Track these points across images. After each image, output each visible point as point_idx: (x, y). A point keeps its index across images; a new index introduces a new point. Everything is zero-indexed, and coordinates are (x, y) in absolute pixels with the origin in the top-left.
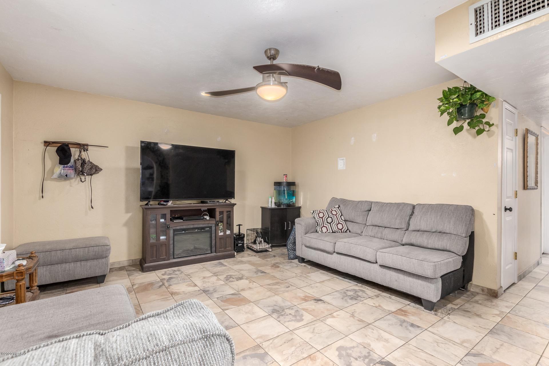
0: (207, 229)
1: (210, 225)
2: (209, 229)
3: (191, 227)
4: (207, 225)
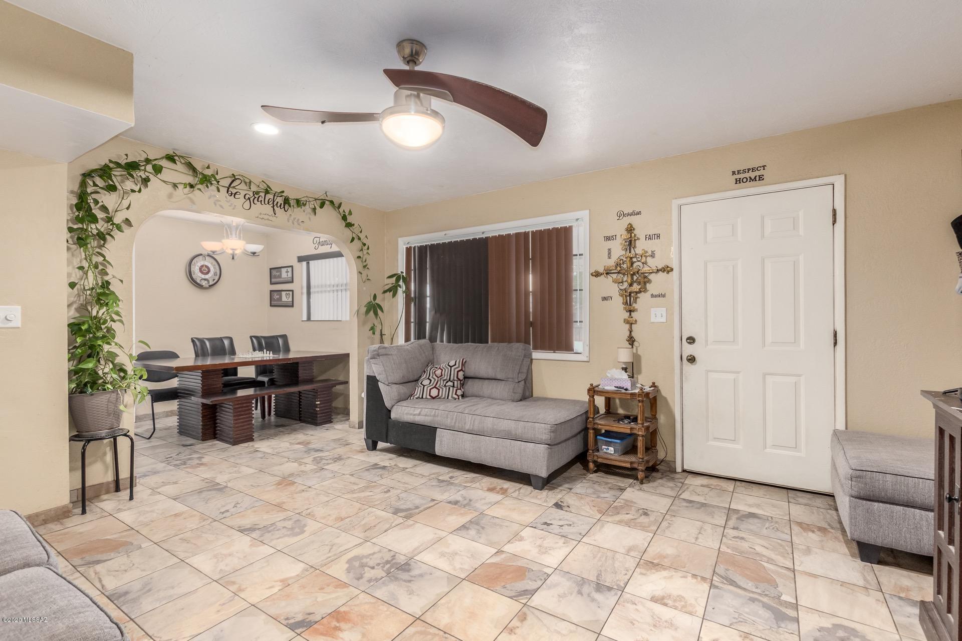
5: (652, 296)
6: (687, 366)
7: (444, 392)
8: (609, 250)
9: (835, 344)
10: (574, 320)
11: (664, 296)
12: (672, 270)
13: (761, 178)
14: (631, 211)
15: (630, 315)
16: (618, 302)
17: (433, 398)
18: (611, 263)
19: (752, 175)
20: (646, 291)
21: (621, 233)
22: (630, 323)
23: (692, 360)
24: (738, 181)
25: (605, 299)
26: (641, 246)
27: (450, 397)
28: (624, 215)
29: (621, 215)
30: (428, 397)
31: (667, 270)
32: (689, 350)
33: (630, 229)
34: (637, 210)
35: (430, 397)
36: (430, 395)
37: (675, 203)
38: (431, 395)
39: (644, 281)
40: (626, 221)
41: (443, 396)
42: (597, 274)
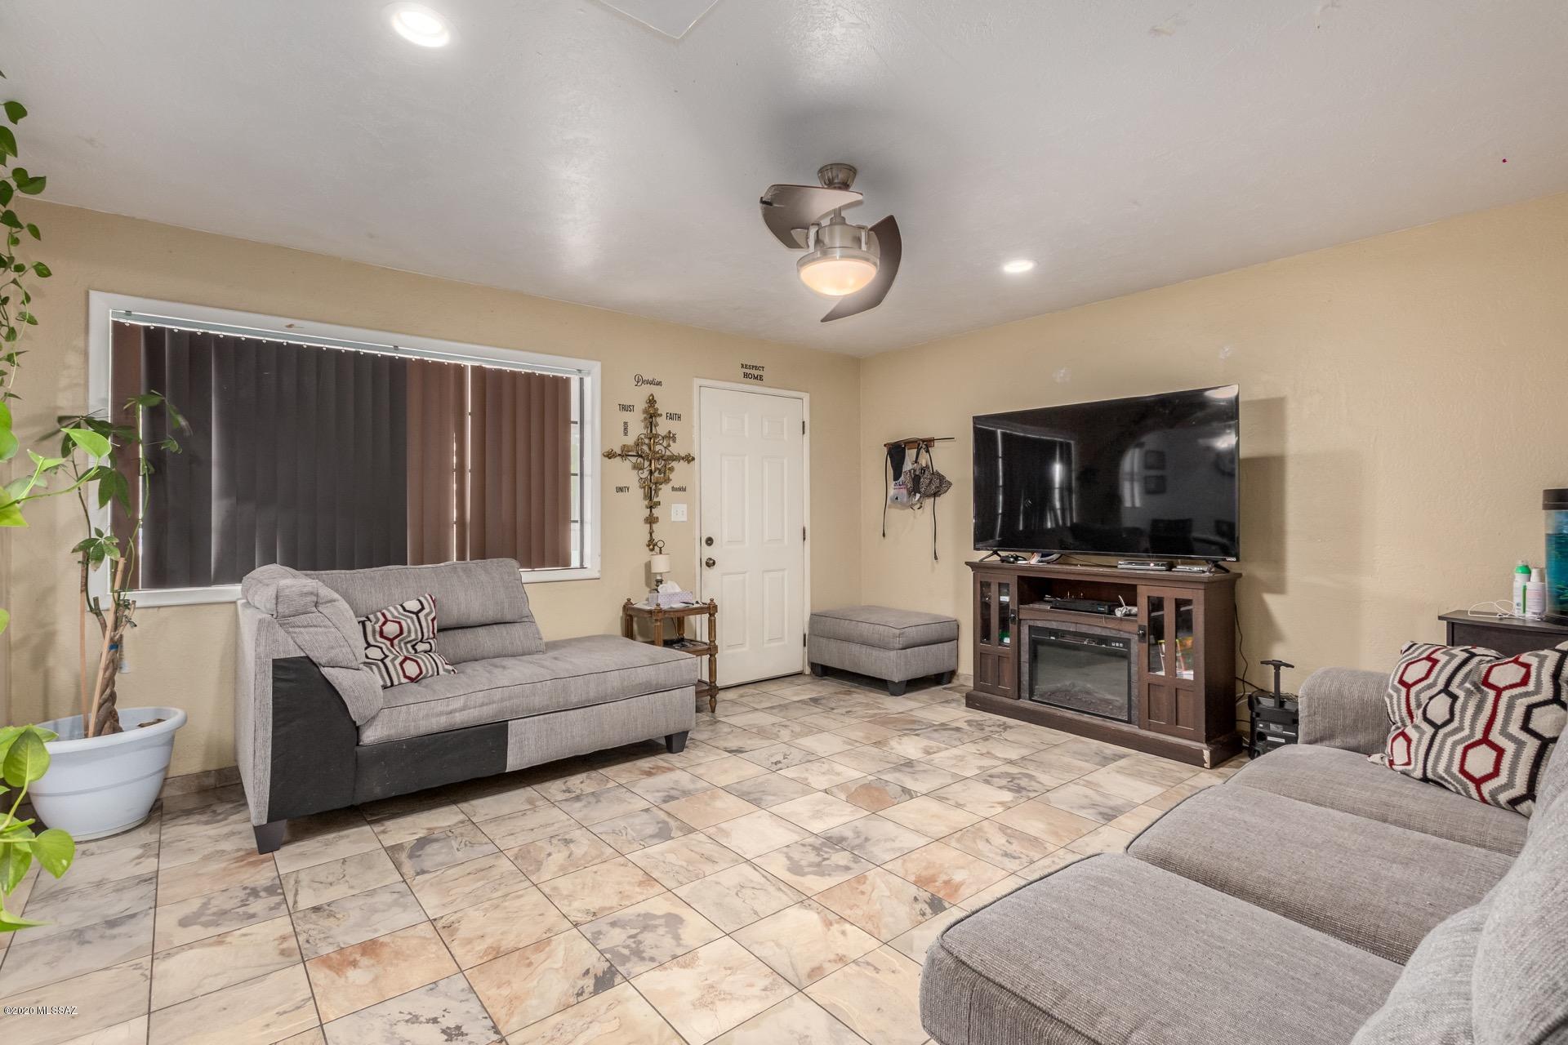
0: (1117, 645)
1: (1126, 636)
2: (1121, 645)
3: (1071, 630)
4: (1114, 632)
5: (674, 489)
6: (707, 571)
7: (426, 662)
8: (626, 423)
9: (804, 539)
10: (572, 519)
11: (684, 490)
12: (693, 459)
13: (760, 378)
14: (650, 379)
15: (651, 511)
16: (637, 494)
17: (412, 680)
18: (630, 440)
19: (756, 373)
20: (667, 480)
21: (641, 405)
22: (651, 520)
23: (711, 563)
24: (746, 375)
25: (620, 490)
26: (663, 426)
27: (441, 672)
28: (643, 382)
29: (640, 381)
30: (404, 680)
31: (689, 459)
32: (708, 552)
33: (652, 401)
34: (658, 379)
35: (407, 681)
36: (406, 676)
37: (698, 382)
38: (407, 674)
39: (666, 471)
40: (647, 390)
41: (430, 673)
42: (610, 455)
